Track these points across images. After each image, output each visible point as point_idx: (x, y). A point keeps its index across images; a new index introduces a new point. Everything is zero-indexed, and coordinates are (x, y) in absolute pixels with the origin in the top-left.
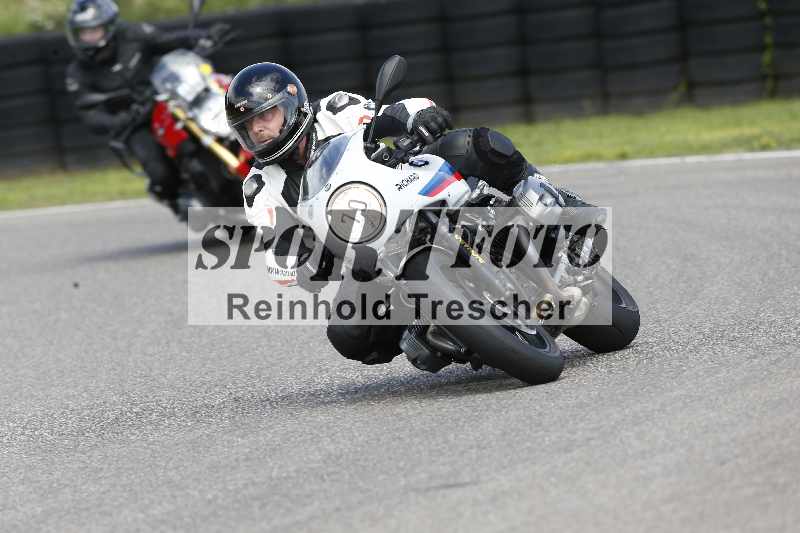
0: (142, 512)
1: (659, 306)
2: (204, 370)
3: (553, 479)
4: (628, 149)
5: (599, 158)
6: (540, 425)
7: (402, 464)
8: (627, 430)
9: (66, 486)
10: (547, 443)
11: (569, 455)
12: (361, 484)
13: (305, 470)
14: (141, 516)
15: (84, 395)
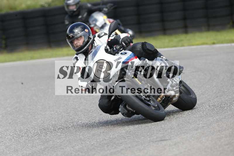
0: (73, 148)
1: (224, 87)
2: (91, 107)
3: (193, 138)
4: (215, 41)
5: (207, 44)
6: (189, 122)
7: (148, 134)
8: (215, 124)
9: (50, 140)
10: (191, 128)
11: (197, 131)
12: (136, 140)
13: (120, 136)
14: (72, 149)
15: (56, 114)
